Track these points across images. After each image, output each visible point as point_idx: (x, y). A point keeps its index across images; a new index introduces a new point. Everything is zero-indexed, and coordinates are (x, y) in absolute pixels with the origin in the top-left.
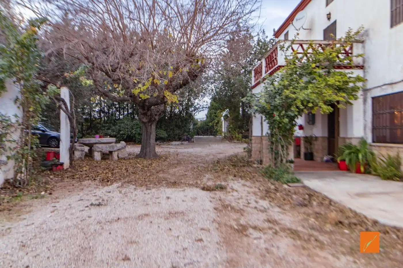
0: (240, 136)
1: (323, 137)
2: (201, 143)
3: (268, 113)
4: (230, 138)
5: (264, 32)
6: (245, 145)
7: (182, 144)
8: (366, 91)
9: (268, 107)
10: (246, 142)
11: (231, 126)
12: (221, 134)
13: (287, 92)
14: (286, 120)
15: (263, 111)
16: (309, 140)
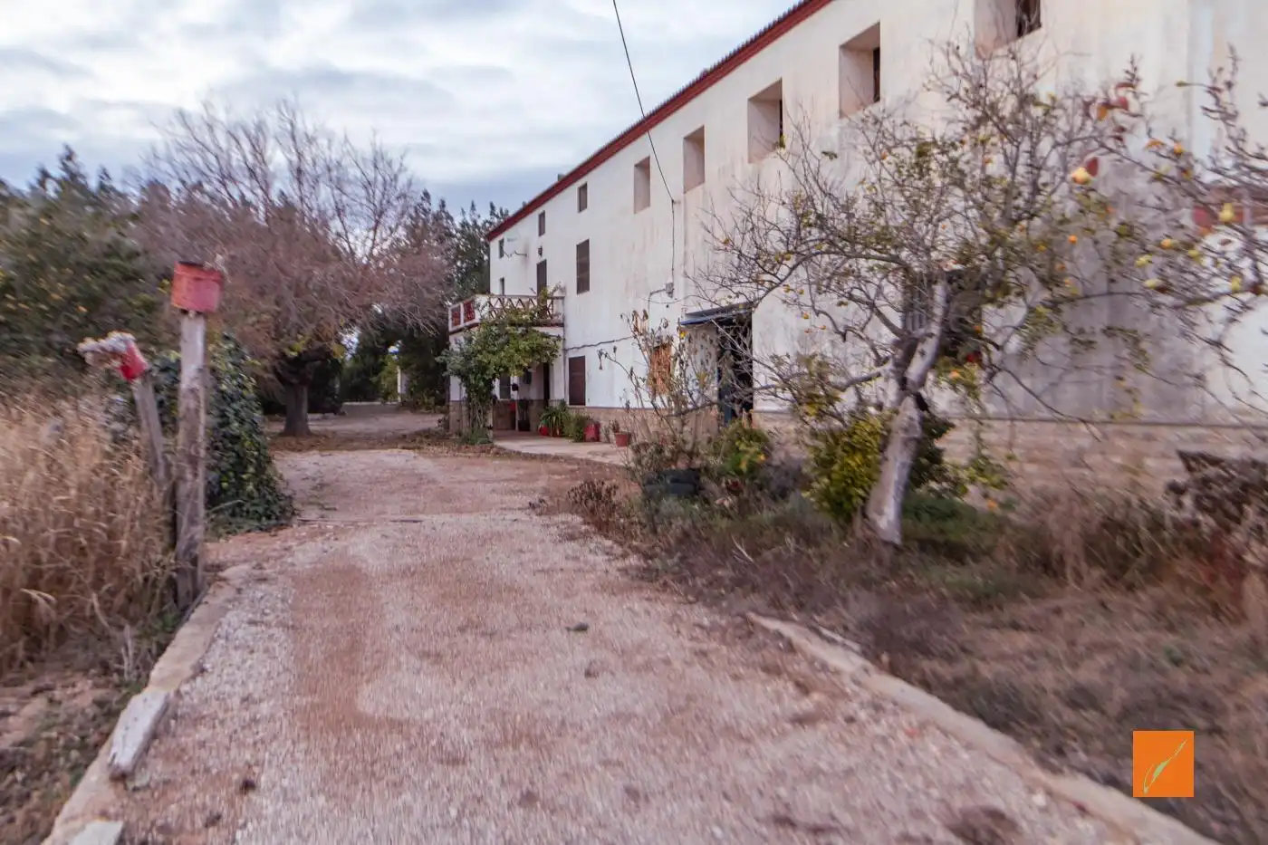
0: (432, 400)
1: (539, 401)
2: (357, 414)
3: (464, 377)
4: (411, 405)
5: (473, 207)
6: (441, 417)
7: (325, 418)
8: (565, 351)
9: (463, 369)
10: (442, 412)
11: (415, 382)
12: (395, 397)
13: (480, 357)
14: (482, 384)
15: (459, 373)
16: (525, 404)
